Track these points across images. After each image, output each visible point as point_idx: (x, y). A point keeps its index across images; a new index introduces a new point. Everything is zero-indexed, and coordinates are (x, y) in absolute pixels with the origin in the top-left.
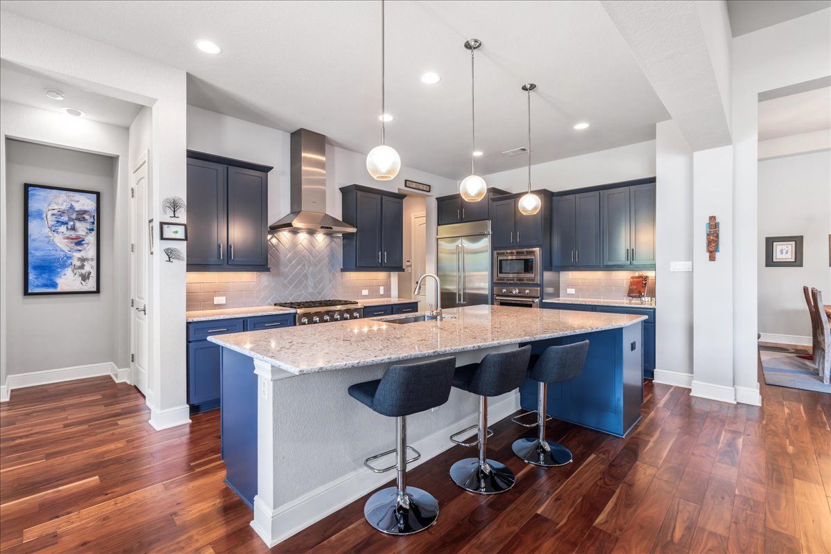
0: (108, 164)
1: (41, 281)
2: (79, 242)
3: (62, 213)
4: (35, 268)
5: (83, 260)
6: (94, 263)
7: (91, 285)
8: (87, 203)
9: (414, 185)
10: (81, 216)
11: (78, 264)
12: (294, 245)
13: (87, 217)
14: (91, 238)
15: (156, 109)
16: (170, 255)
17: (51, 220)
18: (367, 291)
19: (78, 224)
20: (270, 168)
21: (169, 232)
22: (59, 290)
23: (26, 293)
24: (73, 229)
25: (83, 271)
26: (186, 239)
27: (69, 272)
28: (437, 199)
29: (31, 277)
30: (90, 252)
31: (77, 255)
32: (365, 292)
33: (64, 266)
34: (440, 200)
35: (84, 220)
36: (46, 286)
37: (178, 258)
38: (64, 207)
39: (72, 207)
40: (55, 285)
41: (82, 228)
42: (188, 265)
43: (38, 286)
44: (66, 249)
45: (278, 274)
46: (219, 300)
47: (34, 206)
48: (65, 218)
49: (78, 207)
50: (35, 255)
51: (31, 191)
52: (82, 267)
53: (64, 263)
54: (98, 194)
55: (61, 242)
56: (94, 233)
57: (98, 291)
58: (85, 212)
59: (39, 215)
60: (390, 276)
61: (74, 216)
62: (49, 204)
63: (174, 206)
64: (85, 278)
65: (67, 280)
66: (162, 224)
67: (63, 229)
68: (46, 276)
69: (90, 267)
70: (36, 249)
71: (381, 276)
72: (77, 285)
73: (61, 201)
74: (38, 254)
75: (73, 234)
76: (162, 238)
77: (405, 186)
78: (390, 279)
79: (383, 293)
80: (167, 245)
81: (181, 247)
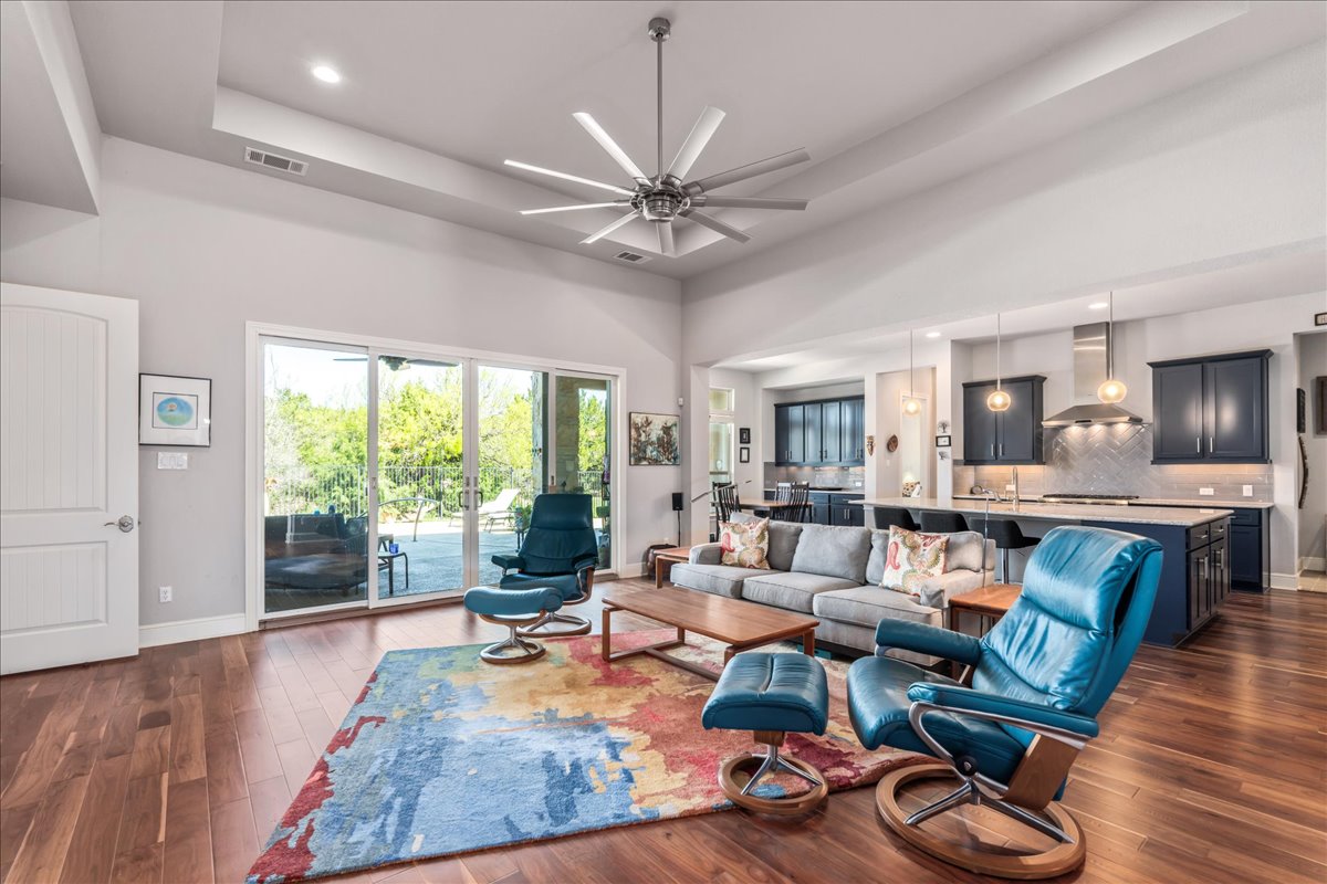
18: (1212, 490)
21: (941, 441)
37: (946, 457)
46: (1011, 487)
63: (944, 426)
66: (937, 438)
76: (937, 446)
77: (1317, 324)
78: (1271, 477)
79: (1251, 495)
80: (939, 450)
81: (948, 450)
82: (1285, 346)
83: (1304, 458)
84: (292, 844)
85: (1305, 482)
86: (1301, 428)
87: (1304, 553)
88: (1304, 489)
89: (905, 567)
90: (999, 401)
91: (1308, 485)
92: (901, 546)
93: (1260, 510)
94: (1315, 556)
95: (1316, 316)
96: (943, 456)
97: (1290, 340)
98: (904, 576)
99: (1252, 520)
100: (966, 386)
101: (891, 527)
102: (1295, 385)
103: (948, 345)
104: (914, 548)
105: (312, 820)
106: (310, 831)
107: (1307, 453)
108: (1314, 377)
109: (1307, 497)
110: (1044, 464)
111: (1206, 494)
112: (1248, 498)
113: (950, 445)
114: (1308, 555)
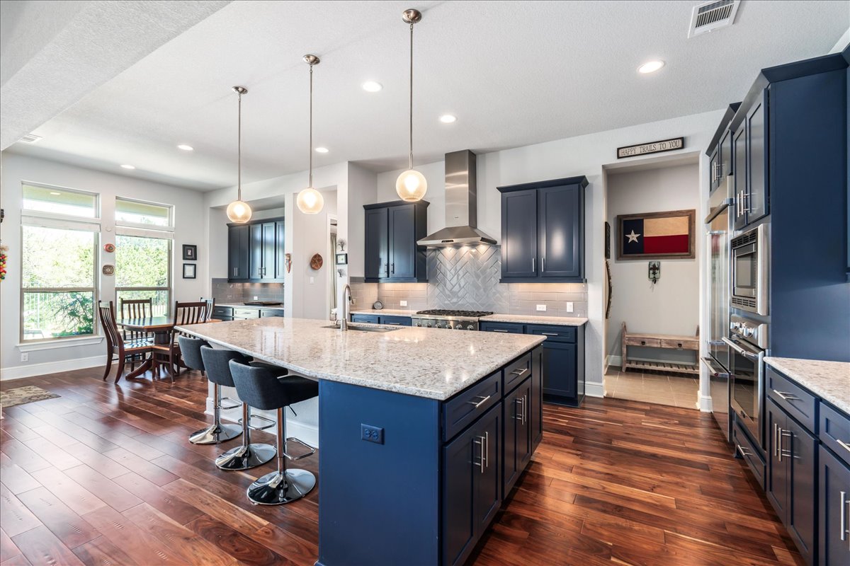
9: (638, 150)
18: (545, 306)
21: (340, 259)
28: (706, 154)
32: (541, 307)
37: (344, 275)
46: (403, 303)
60: (585, 290)
63: (342, 245)
66: (337, 256)
71: (570, 288)
76: (337, 264)
77: (619, 157)
78: (586, 293)
79: (572, 311)
80: (339, 267)
81: (345, 268)
82: (596, 177)
83: (609, 278)
85: (610, 297)
86: (607, 255)
87: (608, 352)
88: (609, 302)
91: (612, 300)
93: (576, 327)
94: (615, 355)
95: (618, 149)
96: (341, 273)
97: (600, 172)
99: (570, 337)
100: (368, 208)
102: (604, 219)
103: (346, 165)
107: (611, 275)
108: (616, 216)
109: (611, 309)
110: (427, 281)
111: (541, 310)
112: (570, 314)
113: (347, 263)
114: (611, 355)
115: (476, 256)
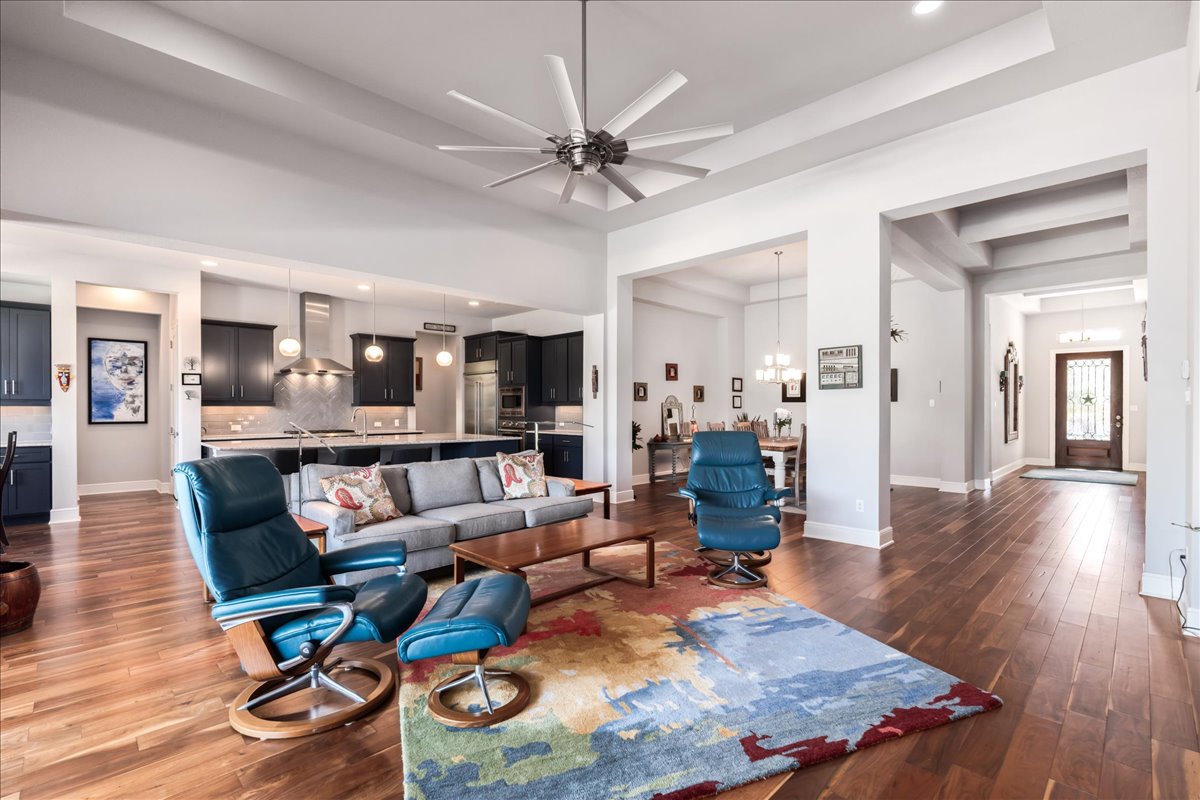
0: (154, 320)
1: (101, 413)
2: (131, 383)
3: (117, 360)
4: (97, 403)
5: (134, 396)
6: (143, 399)
7: (140, 417)
8: (137, 351)
9: (435, 327)
10: (132, 361)
11: (130, 399)
12: (304, 385)
13: (137, 362)
14: (141, 379)
15: (179, 296)
16: (189, 395)
17: (109, 366)
18: (380, 423)
19: (130, 368)
20: (275, 327)
21: (188, 379)
22: (114, 420)
23: (90, 422)
24: (126, 372)
25: (134, 406)
26: (200, 384)
27: (122, 406)
28: (465, 338)
29: (93, 410)
30: (139, 390)
31: (130, 392)
32: (378, 424)
33: (119, 401)
34: (467, 339)
35: (135, 364)
36: (105, 417)
37: (194, 397)
38: (118, 355)
39: (125, 355)
40: (112, 417)
41: (133, 371)
42: (202, 401)
43: (99, 417)
44: (121, 388)
45: (289, 408)
46: (236, 427)
47: (95, 355)
48: (119, 364)
49: (129, 354)
50: (97, 392)
51: (94, 343)
52: (133, 402)
53: (118, 399)
54: (146, 343)
55: (116, 382)
56: (143, 375)
57: (146, 422)
58: (135, 358)
59: (99, 361)
60: (406, 411)
61: (127, 362)
62: (107, 353)
63: (192, 363)
64: (135, 411)
65: (121, 413)
66: (183, 375)
67: (118, 372)
68: (105, 409)
69: (140, 402)
70: (97, 389)
71: (397, 410)
72: (130, 417)
73: (116, 350)
74: (99, 392)
75: (126, 376)
76: (183, 384)
78: (406, 413)
79: (398, 425)
80: (185, 388)
81: (197, 390)
84: (957, 700)
89: (526, 480)
90: (374, 353)
92: (514, 466)
98: (529, 486)
101: (498, 454)
103: (199, 275)
104: (524, 465)
105: (930, 704)
106: (938, 699)
111: (378, 426)
112: (397, 428)
115: (322, 383)
